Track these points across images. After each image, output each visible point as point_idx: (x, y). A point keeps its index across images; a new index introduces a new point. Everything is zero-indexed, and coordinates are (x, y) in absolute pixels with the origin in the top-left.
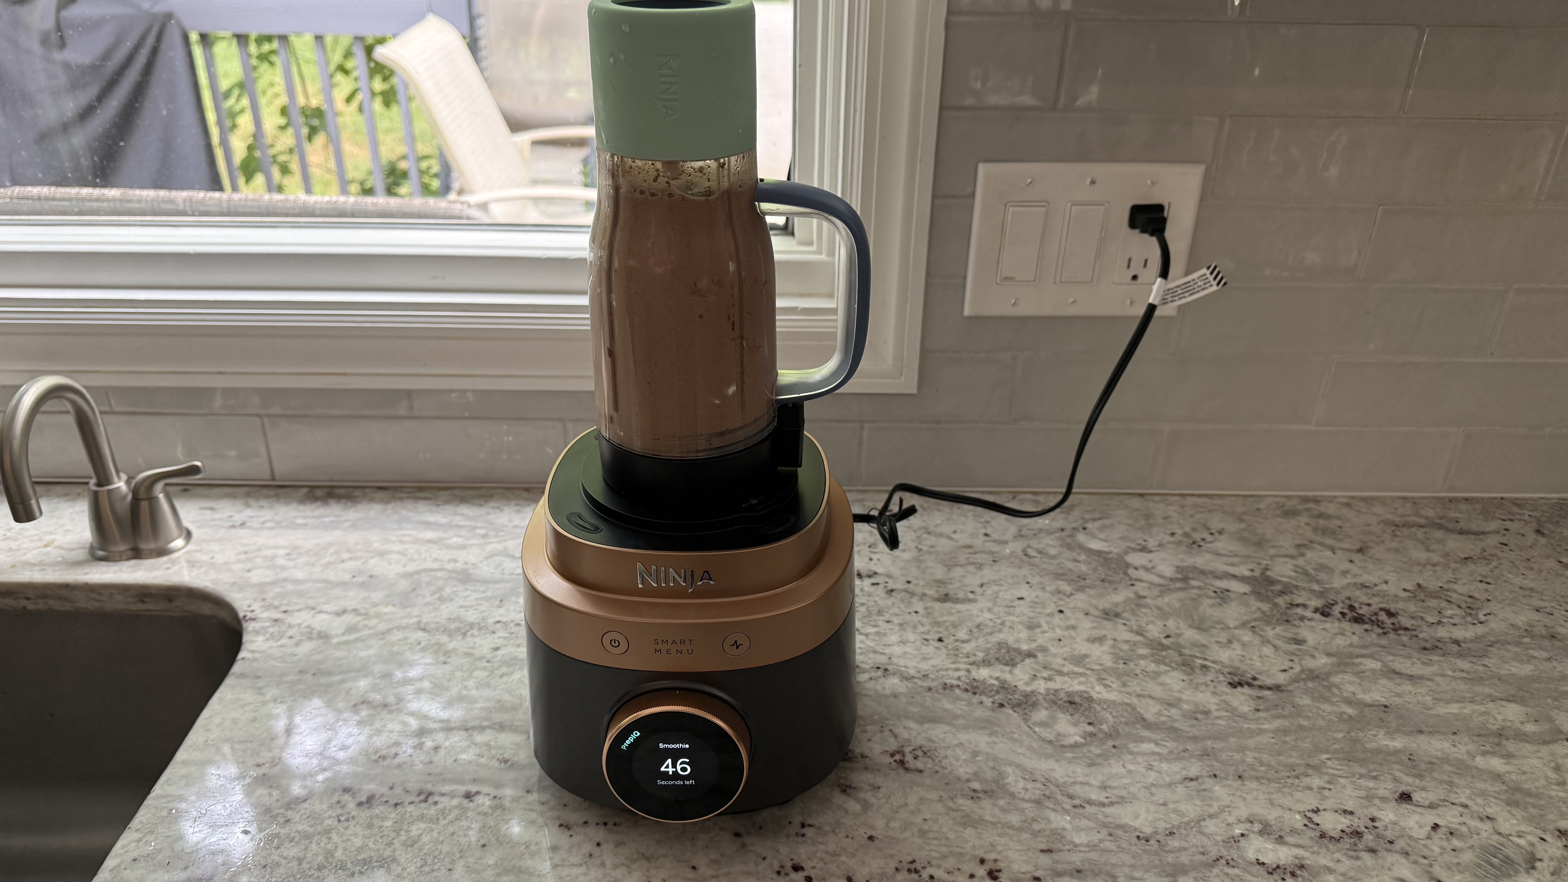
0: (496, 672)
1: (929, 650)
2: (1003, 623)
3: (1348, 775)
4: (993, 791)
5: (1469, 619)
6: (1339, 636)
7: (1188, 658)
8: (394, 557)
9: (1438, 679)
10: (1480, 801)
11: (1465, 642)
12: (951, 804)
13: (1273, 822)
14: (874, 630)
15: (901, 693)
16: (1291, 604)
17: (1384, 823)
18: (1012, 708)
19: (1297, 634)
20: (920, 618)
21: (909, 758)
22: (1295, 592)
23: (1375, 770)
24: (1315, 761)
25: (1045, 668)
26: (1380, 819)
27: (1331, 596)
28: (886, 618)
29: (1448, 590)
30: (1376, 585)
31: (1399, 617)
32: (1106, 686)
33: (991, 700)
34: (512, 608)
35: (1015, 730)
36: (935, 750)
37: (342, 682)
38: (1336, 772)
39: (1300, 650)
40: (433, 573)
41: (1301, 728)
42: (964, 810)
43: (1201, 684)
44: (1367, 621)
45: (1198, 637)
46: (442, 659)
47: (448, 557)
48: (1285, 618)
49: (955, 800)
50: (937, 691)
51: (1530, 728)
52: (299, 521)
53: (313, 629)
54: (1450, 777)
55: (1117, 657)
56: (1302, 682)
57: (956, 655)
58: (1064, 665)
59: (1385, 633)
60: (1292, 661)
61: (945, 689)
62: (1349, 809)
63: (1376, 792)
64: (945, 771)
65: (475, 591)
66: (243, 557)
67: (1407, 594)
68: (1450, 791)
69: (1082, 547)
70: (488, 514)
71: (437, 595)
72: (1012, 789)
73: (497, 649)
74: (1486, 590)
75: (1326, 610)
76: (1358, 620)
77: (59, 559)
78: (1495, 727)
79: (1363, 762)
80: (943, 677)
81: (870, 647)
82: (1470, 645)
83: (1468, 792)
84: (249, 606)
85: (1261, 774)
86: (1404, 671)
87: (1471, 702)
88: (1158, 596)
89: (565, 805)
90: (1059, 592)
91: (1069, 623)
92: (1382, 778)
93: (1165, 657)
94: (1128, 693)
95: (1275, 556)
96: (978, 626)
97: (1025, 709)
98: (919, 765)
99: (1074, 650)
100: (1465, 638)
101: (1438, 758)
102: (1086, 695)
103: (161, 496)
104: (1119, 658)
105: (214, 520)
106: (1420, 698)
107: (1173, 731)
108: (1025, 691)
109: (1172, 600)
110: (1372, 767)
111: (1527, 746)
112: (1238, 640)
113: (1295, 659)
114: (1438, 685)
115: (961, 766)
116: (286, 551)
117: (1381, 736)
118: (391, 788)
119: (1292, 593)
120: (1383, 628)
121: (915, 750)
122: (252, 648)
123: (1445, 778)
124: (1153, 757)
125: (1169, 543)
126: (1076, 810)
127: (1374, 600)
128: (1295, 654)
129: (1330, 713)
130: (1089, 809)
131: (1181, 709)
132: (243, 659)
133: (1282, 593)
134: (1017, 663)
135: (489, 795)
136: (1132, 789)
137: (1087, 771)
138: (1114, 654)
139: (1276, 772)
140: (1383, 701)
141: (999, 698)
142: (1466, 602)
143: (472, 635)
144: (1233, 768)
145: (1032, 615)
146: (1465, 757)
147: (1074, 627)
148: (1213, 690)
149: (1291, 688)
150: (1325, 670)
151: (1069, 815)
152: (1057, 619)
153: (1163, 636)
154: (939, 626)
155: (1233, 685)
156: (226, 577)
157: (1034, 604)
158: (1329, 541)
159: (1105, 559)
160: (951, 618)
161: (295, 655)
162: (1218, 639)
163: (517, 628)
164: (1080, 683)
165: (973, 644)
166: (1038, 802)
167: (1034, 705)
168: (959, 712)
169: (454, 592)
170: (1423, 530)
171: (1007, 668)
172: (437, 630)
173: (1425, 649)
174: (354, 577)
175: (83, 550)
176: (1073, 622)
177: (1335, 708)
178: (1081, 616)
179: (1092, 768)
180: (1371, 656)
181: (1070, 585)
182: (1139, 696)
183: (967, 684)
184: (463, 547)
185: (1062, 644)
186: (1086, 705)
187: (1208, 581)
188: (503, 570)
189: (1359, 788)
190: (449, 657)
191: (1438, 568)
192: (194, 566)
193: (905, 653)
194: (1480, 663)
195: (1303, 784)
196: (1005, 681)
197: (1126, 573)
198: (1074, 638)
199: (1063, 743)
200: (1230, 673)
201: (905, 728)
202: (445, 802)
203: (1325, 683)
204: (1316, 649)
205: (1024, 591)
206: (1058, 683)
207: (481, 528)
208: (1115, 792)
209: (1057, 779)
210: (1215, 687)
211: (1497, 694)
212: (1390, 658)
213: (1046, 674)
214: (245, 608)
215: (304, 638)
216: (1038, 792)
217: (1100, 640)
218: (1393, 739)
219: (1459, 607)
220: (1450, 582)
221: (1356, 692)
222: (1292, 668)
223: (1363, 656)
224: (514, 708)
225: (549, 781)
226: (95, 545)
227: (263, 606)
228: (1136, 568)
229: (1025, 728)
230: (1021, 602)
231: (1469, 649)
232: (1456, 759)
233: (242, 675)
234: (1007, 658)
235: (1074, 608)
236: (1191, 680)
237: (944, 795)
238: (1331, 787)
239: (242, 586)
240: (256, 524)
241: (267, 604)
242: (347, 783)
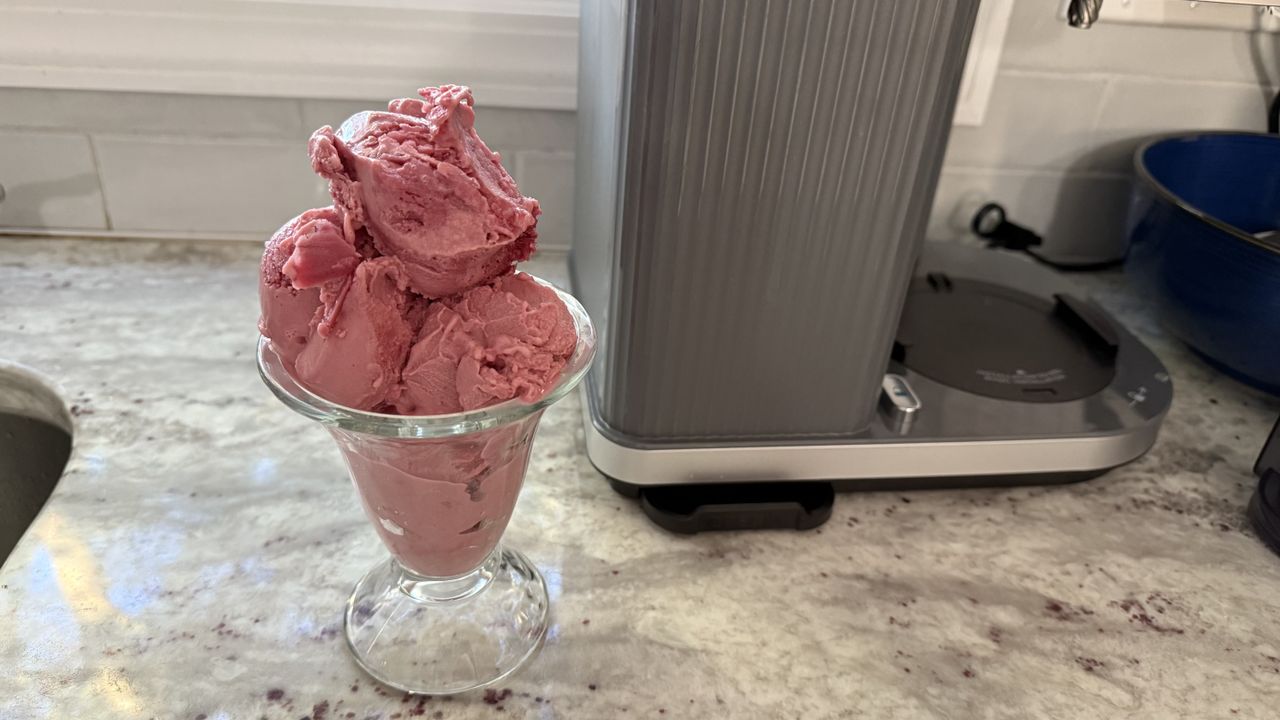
12: (1253, 683)
18: (1243, 532)
21: (1151, 612)
25: (1244, 474)
33: (1207, 520)
35: (1269, 563)
36: (1181, 598)
37: (240, 506)
49: (1256, 676)
52: (150, 282)
53: (184, 426)
61: (1136, 505)
66: (68, 326)
80: (1124, 488)
84: (82, 394)
90: (1196, 377)
91: (1233, 416)
98: (1172, 621)
105: (24, 278)
108: (1241, 507)
115: (1229, 622)
116: (131, 320)
122: (87, 456)
132: (74, 472)
134: (1206, 468)
135: (526, 695)
141: (1215, 517)
147: (1244, 421)
152: (1217, 410)
156: (44, 353)
171: (1199, 476)
176: (1236, 415)
178: (1240, 406)
183: (1161, 498)
185: (1242, 442)
196: (1208, 493)
214: (75, 396)
215: (171, 439)
227: (102, 394)
233: (73, 498)
237: (1235, 668)
239: (68, 364)
240: (85, 285)
241: (109, 390)
242: (275, 682)
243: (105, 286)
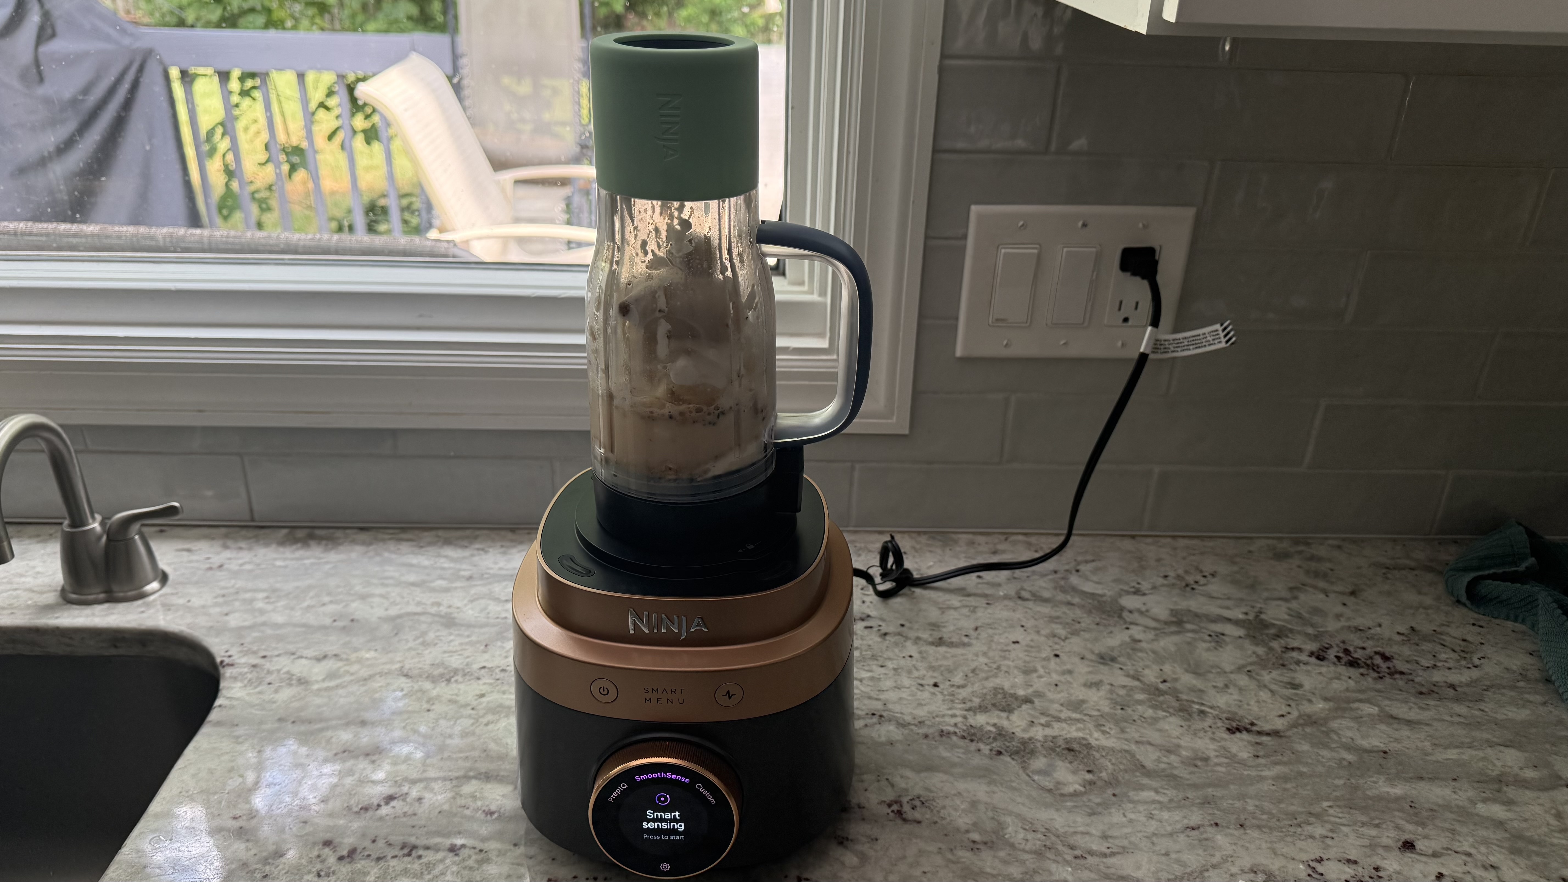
0: (481, 720)
1: (925, 695)
2: (998, 668)
3: (1351, 823)
4: (993, 842)
5: (1463, 663)
6: (1336, 681)
7: (1185, 703)
8: (376, 600)
9: (1436, 724)
10: (1483, 849)
11: (1462, 686)
12: (950, 856)
13: (1277, 873)
14: (868, 675)
15: (897, 741)
16: (1287, 648)
17: (1388, 873)
18: (1010, 756)
19: (1293, 678)
20: (914, 663)
21: (906, 808)
22: (1290, 635)
23: (1377, 818)
24: (1316, 809)
25: (1042, 714)
26: (1385, 869)
27: (1327, 640)
28: (880, 663)
29: (1441, 634)
30: (1370, 628)
31: (1395, 661)
32: (1104, 732)
33: (988, 747)
34: (498, 653)
35: (1013, 778)
36: (934, 800)
37: (322, 730)
38: (1338, 820)
39: (1297, 694)
40: (416, 617)
41: (1301, 774)
42: (964, 862)
43: (1199, 730)
44: (1363, 664)
45: (1194, 682)
46: (426, 706)
47: (432, 600)
48: (1281, 662)
49: (955, 852)
50: (933, 738)
51: (1530, 774)
52: (279, 563)
53: (293, 675)
54: (1452, 825)
55: (1114, 703)
56: (1300, 728)
57: (952, 701)
58: (1061, 711)
59: (1381, 678)
60: (1289, 705)
61: (941, 736)
62: (1352, 858)
63: (1379, 840)
64: (944, 822)
65: (459, 635)
66: (220, 600)
67: (1402, 637)
68: (1453, 840)
69: (1075, 590)
70: (472, 555)
71: (421, 640)
72: (1012, 840)
73: (482, 696)
74: (1480, 634)
75: (1322, 653)
76: (1353, 663)
77: (30, 602)
78: (1494, 774)
79: (1364, 809)
80: (939, 723)
81: (865, 693)
82: (1466, 689)
83: (1471, 840)
84: (227, 652)
85: (1264, 823)
86: (1401, 716)
87: (1469, 747)
88: (1153, 640)
89: (553, 859)
90: (1054, 636)
91: (1065, 668)
92: (1384, 826)
93: (1162, 703)
94: (1126, 740)
95: (1267, 599)
96: (973, 671)
97: (1023, 756)
98: (917, 815)
99: (1071, 695)
100: (1461, 682)
101: (1439, 806)
102: (1084, 742)
103: (137, 537)
104: (1116, 703)
105: (191, 562)
106: (1420, 744)
107: (1172, 779)
108: (1023, 738)
109: (1168, 643)
110: (1373, 814)
111: (1527, 792)
112: (1235, 685)
113: (1293, 704)
114: (1436, 730)
115: (960, 816)
116: (264, 595)
117: (1381, 783)
118: (374, 841)
119: (1287, 636)
120: (1378, 673)
121: (913, 799)
122: (229, 695)
123: (1447, 825)
124: (1154, 806)
125: (1163, 585)
126: (1078, 861)
127: (1369, 644)
128: (1292, 699)
129: (1329, 760)
130: (1091, 860)
131: (1179, 756)
132: (220, 706)
133: (1277, 636)
134: (1014, 709)
135: (474, 848)
136: (1133, 839)
137: (1088, 820)
138: (1112, 699)
139: (1278, 820)
140: (1382, 747)
141: (996, 745)
142: (1460, 646)
143: (456, 681)
144: (1235, 816)
145: (1027, 659)
146: (1466, 804)
147: (1070, 672)
148: (1212, 736)
149: (1289, 733)
150: (1323, 715)
151: (1071, 867)
152: (1053, 664)
153: (1159, 681)
154: (934, 671)
155: (1231, 731)
156: (202, 621)
157: (1029, 648)
158: (1322, 584)
159: (1098, 601)
160: (945, 663)
161: (274, 702)
162: (1214, 684)
163: (502, 675)
164: (1078, 730)
165: (969, 689)
166: (1039, 854)
167: (1032, 752)
168: (957, 760)
169: (437, 637)
170: (1416, 572)
171: (1004, 715)
172: (420, 676)
173: (1421, 693)
174: (335, 621)
175: (53, 594)
176: (1069, 667)
177: (1334, 754)
178: (1077, 660)
179: (1092, 817)
180: (1368, 701)
181: (1064, 628)
182: (1137, 742)
183: (964, 731)
184: (447, 590)
185: (1059, 689)
186: (1085, 752)
187: (1202, 625)
188: (488, 613)
189: (1360, 836)
190: (433, 704)
191: (1430, 611)
192: (169, 610)
193: (901, 699)
194: (1476, 707)
195: (1306, 833)
196: (1003, 728)
197: (1120, 617)
198: (1070, 683)
199: (1062, 792)
200: (1227, 719)
201: (902, 777)
202: (430, 857)
203: (1324, 729)
204: (1313, 693)
205: (1019, 634)
206: (1057, 729)
207: (464, 570)
208: (1117, 842)
209: (1057, 829)
210: (1213, 733)
211: (1495, 740)
212: (1387, 702)
213: (1043, 720)
214: (223, 654)
215: (283, 684)
216: (1039, 843)
217: (1097, 685)
218: (1393, 786)
219: (1454, 651)
220: (1443, 625)
221: (1354, 737)
222: (1289, 713)
223: (1360, 701)
224: (502, 758)
225: (537, 834)
226: (67, 588)
227: (241, 652)
228: (1131, 612)
229: (1024, 777)
230: (1016, 646)
231: (1465, 693)
232: (1458, 806)
233: (219, 724)
234: (1004, 704)
235: (1069, 652)
236: (1189, 727)
237: (943, 847)
238: (1334, 835)
239: (219, 630)
240: (234, 566)
241: (246, 649)
242: (328, 836)
243: (248, 567)
